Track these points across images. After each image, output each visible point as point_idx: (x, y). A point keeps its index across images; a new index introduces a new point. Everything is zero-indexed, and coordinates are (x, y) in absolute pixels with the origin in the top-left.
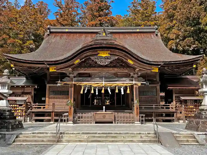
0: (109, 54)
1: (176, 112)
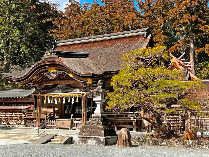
0: (55, 69)
1: (134, 120)
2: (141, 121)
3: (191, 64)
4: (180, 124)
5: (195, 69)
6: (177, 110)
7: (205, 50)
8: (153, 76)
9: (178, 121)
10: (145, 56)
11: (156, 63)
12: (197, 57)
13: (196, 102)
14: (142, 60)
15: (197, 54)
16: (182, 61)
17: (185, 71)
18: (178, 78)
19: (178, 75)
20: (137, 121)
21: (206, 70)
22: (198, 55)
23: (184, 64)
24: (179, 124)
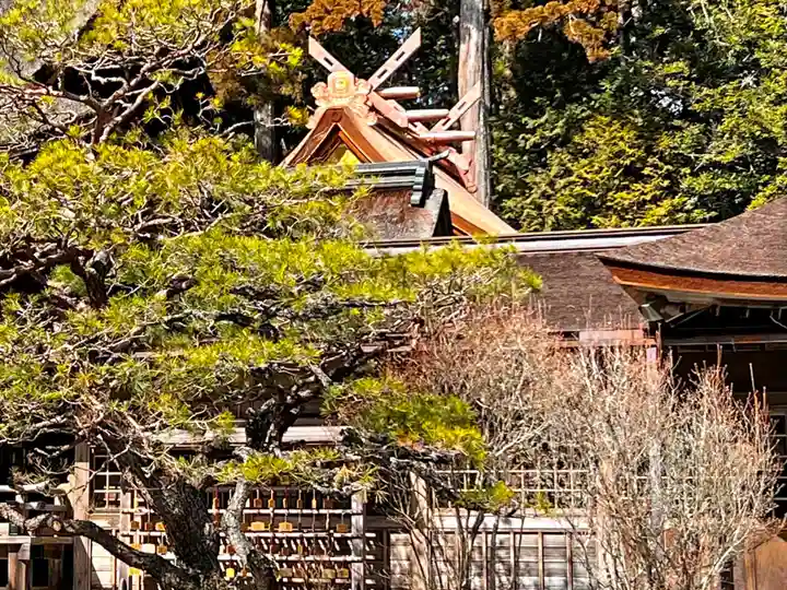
1: (16, 548)
2: (68, 553)
3: (466, 124)
4: (358, 569)
5: (491, 160)
6: (321, 457)
7: (563, 19)
8: (152, 204)
9: (343, 541)
10: (93, 52)
11: (175, 105)
12: (508, 72)
13: (459, 403)
14: (73, 84)
15: (506, 48)
16: (397, 98)
17: (412, 173)
18: (332, 223)
19: (336, 201)
20: (34, 548)
21: (569, 173)
22: (518, 59)
23: (412, 121)
24: (346, 564)
